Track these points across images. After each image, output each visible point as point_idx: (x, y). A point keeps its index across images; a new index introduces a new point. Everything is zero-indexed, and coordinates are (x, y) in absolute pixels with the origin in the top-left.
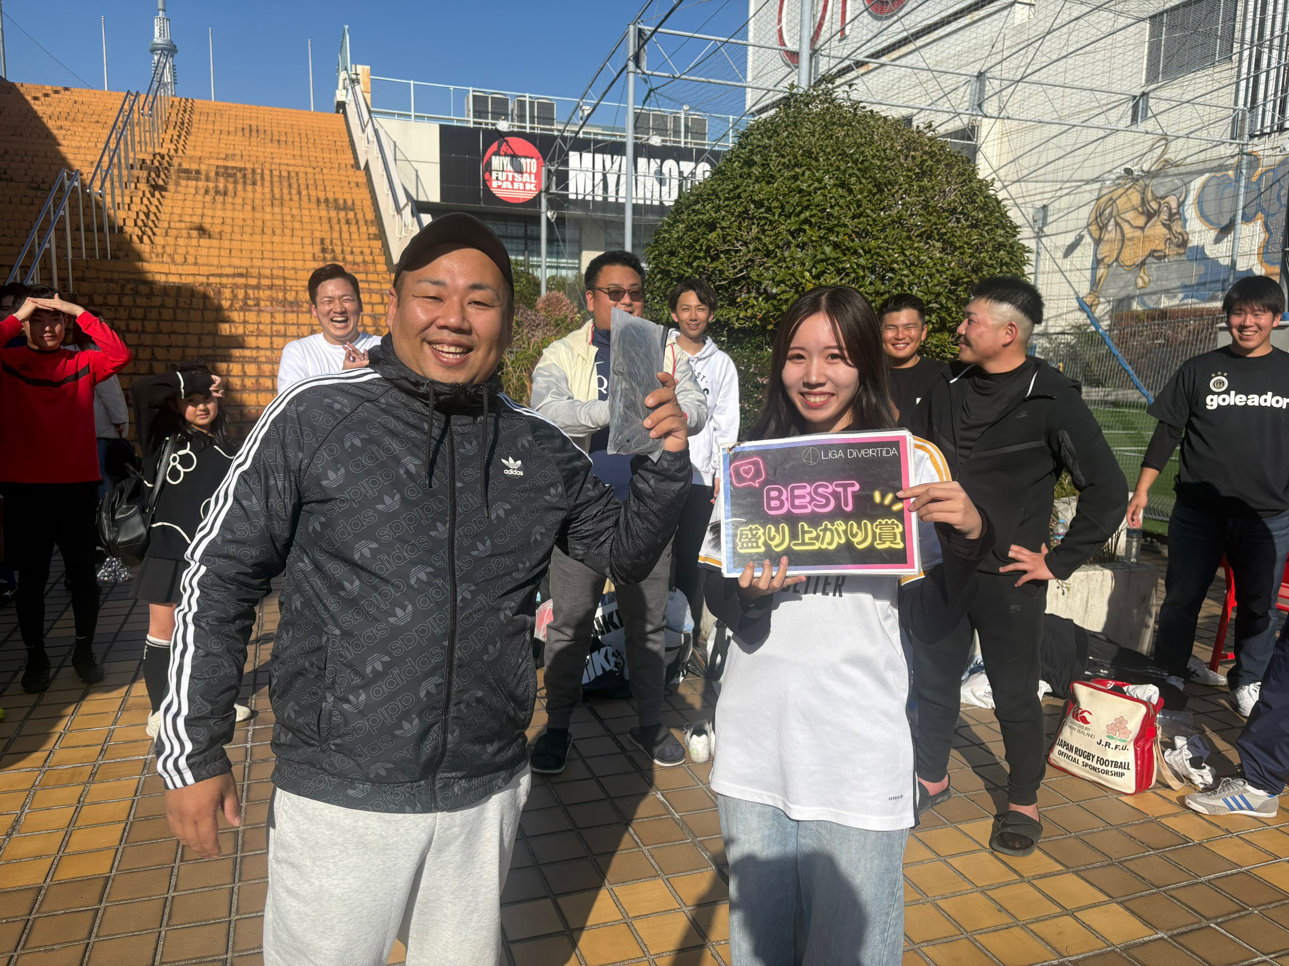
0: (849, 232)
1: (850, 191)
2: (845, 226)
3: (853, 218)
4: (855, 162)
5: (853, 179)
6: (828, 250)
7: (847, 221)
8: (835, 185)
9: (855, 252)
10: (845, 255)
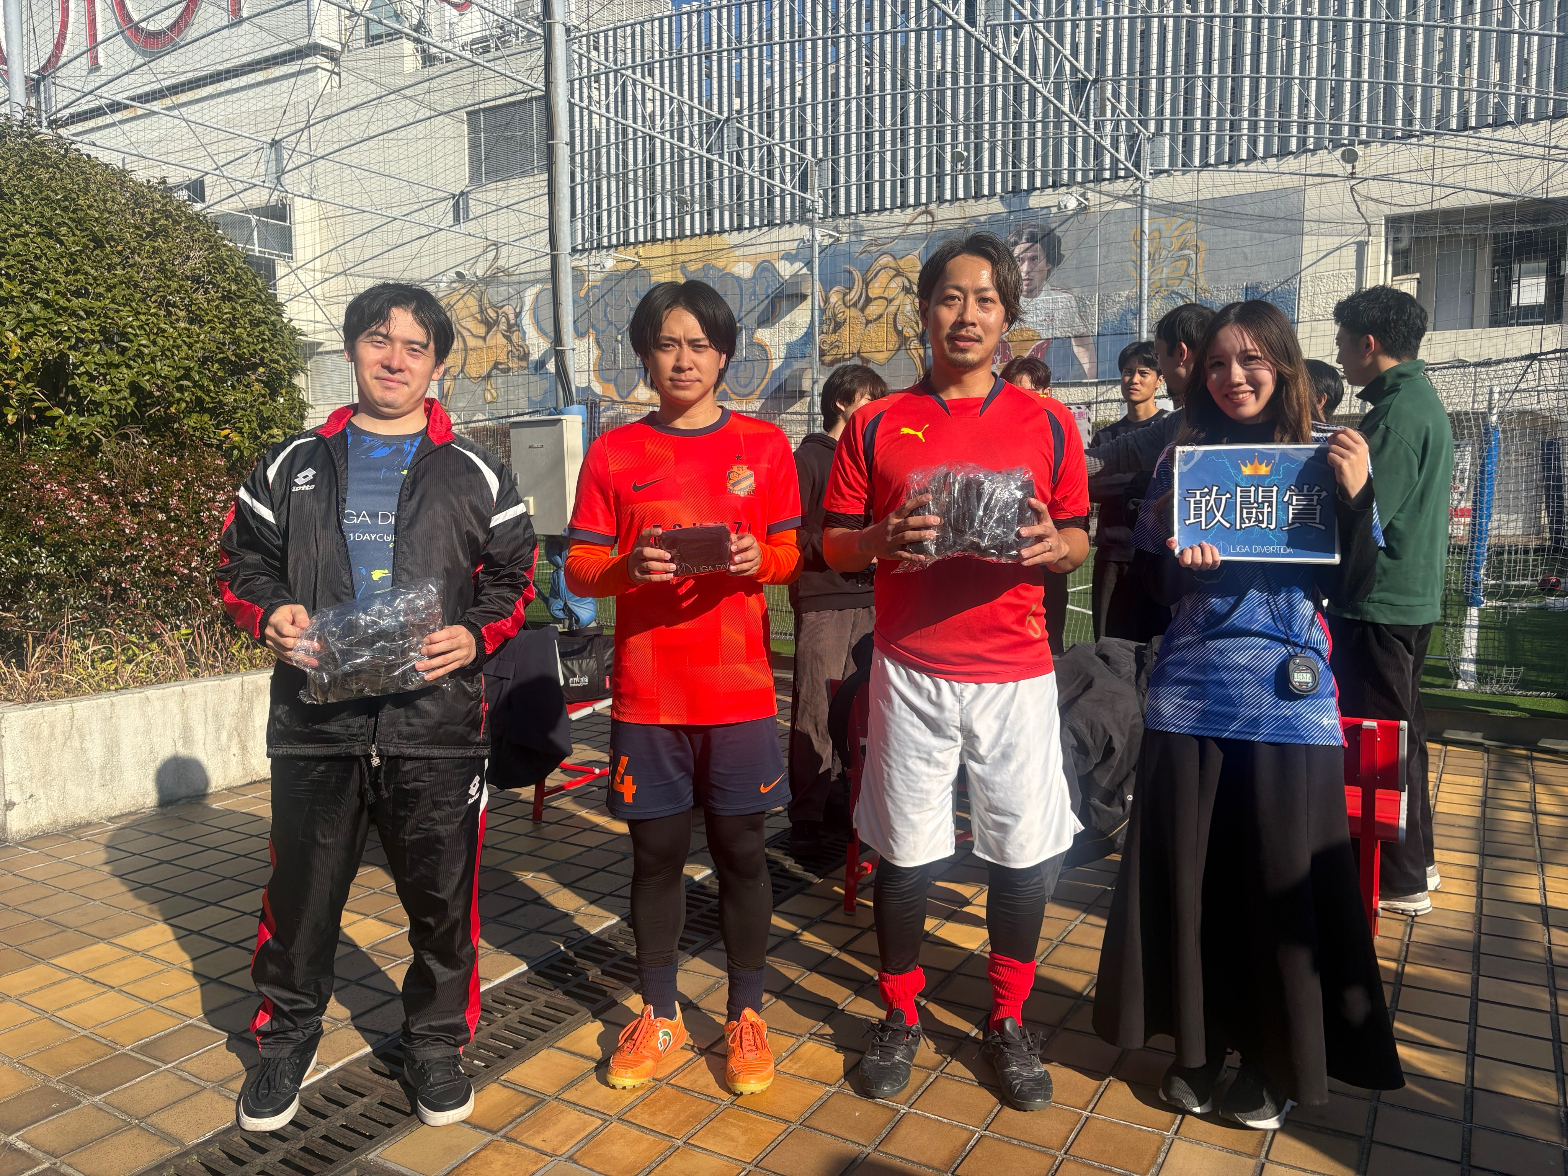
0: (62, 289)
1: (61, 243)
2: (54, 282)
3: (67, 273)
4: (65, 209)
5: (64, 230)
6: (36, 308)
7: (58, 276)
8: (39, 234)
9: (74, 314)
10: (60, 315)
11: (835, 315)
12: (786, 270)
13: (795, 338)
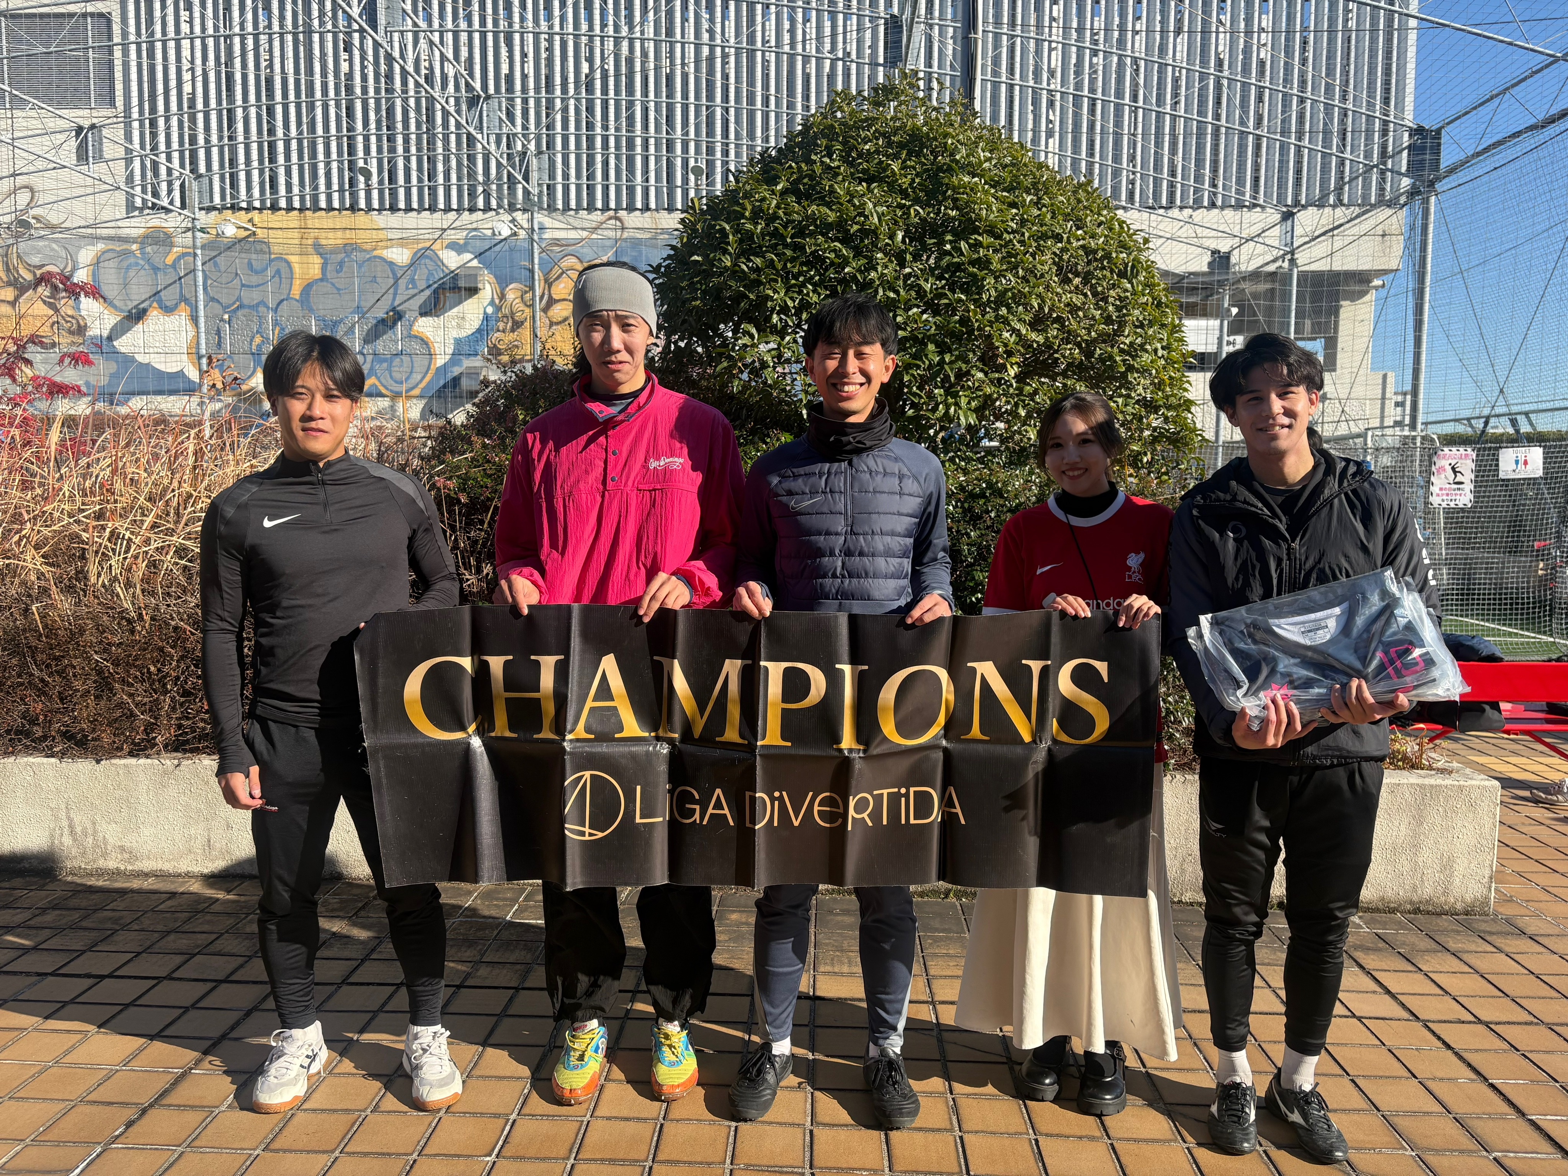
11: (512, 314)
12: (452, 260)
13: (463, 334)
